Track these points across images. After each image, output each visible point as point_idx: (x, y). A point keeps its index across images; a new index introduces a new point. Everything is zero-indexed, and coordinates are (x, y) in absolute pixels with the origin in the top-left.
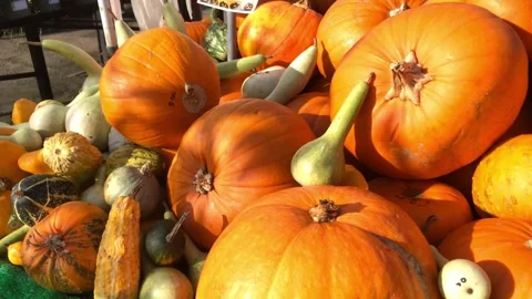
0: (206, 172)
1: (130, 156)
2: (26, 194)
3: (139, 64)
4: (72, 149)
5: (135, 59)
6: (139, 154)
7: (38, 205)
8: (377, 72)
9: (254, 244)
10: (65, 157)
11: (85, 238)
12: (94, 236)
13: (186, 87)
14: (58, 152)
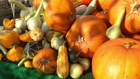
0: (81, 37)
1: (54, 34)
2: (31, 48)
3: (58, 7)
4: (40, 33)
5: (56, 6)
6: (56, 33)
7: (34, 50)
8: (127, 7)
9: (117, 56)
10: (39, 36)
11: (53, 58)
12: (55, 57)
13: (71, 13)
14: (36, 35)
